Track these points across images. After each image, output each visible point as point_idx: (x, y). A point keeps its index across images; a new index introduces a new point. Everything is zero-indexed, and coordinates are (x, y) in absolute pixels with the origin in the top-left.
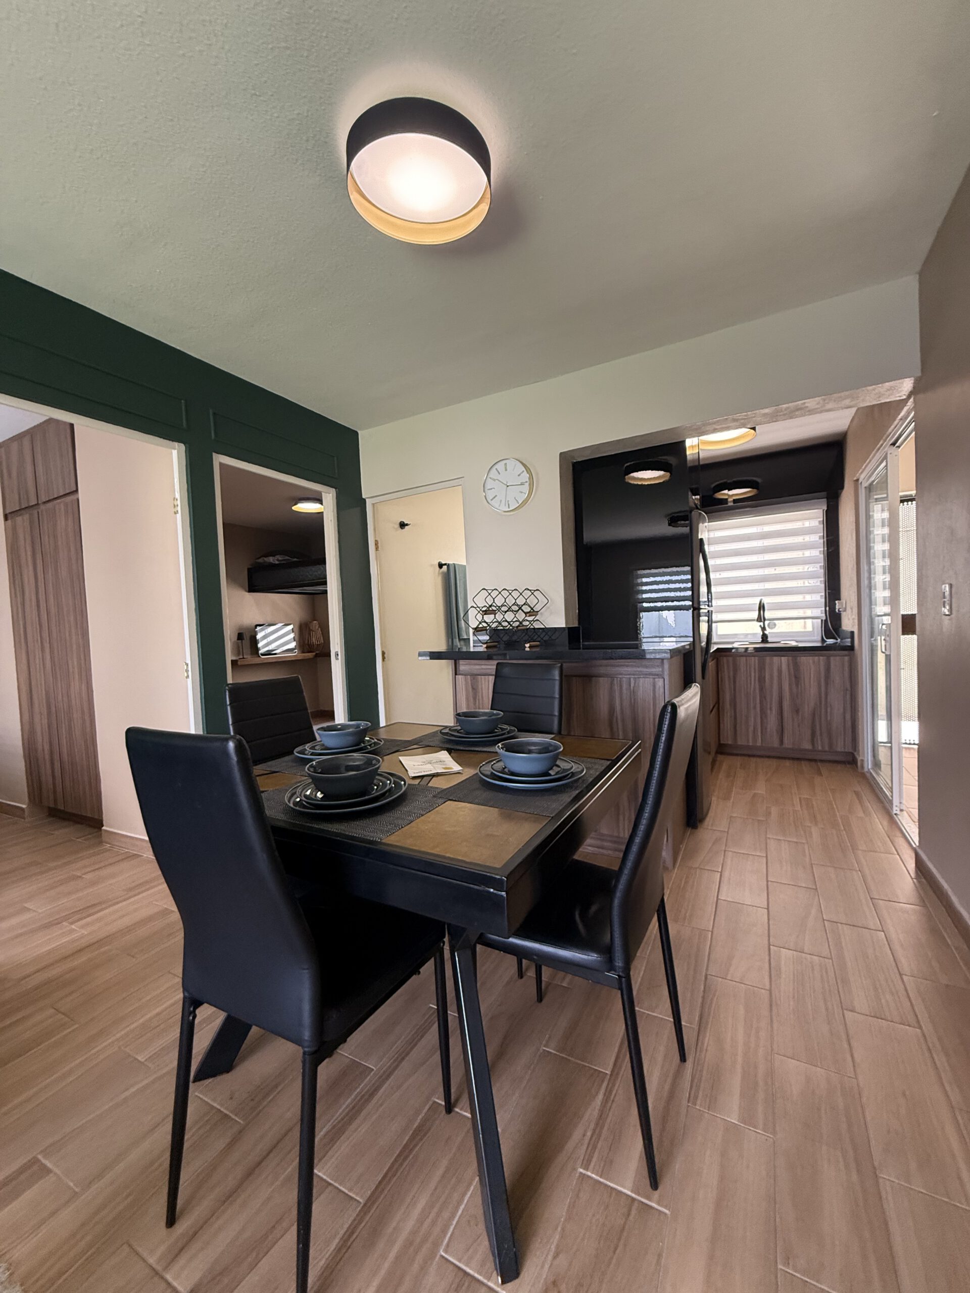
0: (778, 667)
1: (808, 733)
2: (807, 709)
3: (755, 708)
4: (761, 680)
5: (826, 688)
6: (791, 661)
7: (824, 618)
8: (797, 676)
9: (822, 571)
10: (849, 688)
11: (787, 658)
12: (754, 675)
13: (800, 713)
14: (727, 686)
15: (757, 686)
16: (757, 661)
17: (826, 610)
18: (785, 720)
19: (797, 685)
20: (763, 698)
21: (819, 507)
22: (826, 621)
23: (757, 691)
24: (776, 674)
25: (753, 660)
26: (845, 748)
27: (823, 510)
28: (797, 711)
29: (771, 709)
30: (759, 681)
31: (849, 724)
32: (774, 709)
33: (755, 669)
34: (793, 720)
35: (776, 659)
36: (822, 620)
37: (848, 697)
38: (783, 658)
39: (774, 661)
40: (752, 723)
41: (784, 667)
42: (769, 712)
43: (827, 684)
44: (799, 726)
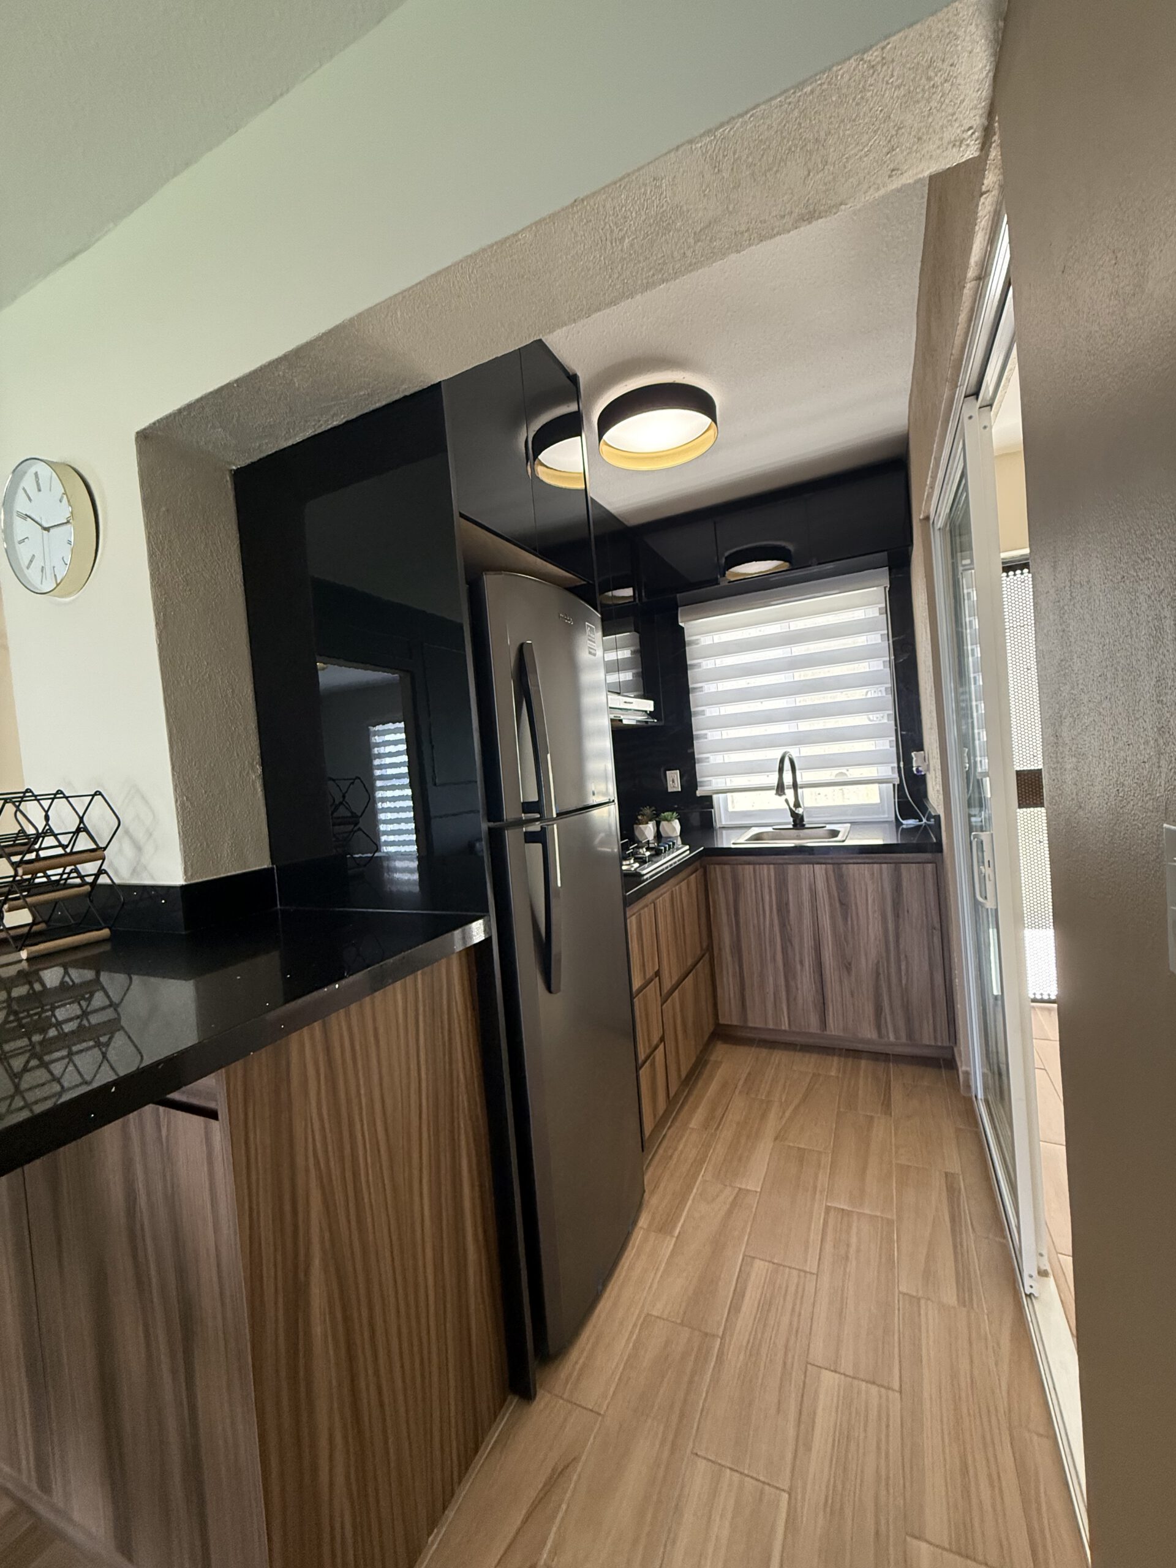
0: (810, 885)
1: (869, 1009)
2: (865, 965)
3: (774, 959)
4: (783, 908)
5: (897, 927)
6: (831, 873)
7: (897, 782)
8: (843, 903)
9: (890, 697)
10: (938, 926)
11: (824, 866)
12: (769, 899)
13: (853, 973)
14: (724, 918)
15: (776, 922)
16: (772, 874)
17: (899, 767)
18: (828, 985)
19: (845, 919)
20: (786, 940)
21: (877, 582)
22: (900, 786)
23: (777, 929)
24: (806, 896)
25: (766, 871)
26: (935, 1039)
27: (885, 588)
28: (848, 967)
29: (802, 963)
30: (779, 910)
31: (940, 993)
32: (807, 964)
33: (770, 887)
34: (841, 981)
35: (805, 869)
36: (894, 785)
37: (937, 940)
38: (817, 867)
39: (803, 872)
40: (770, 990)
41: (821, 885)
42: (798, 967)
43: (897, 916)
44: (852, 995)
